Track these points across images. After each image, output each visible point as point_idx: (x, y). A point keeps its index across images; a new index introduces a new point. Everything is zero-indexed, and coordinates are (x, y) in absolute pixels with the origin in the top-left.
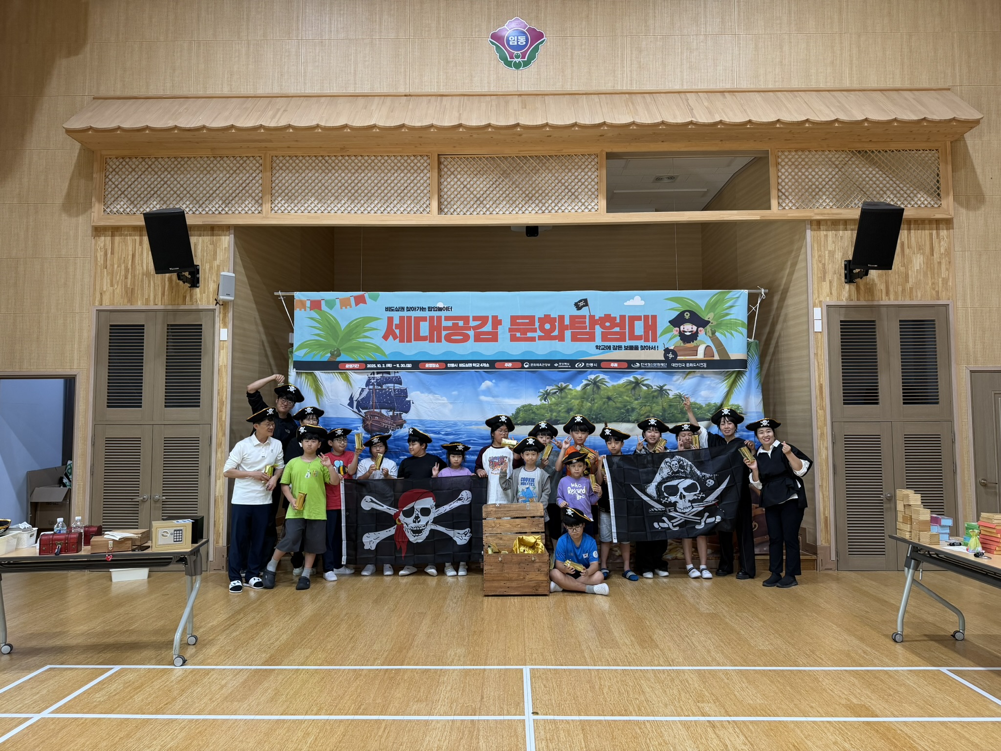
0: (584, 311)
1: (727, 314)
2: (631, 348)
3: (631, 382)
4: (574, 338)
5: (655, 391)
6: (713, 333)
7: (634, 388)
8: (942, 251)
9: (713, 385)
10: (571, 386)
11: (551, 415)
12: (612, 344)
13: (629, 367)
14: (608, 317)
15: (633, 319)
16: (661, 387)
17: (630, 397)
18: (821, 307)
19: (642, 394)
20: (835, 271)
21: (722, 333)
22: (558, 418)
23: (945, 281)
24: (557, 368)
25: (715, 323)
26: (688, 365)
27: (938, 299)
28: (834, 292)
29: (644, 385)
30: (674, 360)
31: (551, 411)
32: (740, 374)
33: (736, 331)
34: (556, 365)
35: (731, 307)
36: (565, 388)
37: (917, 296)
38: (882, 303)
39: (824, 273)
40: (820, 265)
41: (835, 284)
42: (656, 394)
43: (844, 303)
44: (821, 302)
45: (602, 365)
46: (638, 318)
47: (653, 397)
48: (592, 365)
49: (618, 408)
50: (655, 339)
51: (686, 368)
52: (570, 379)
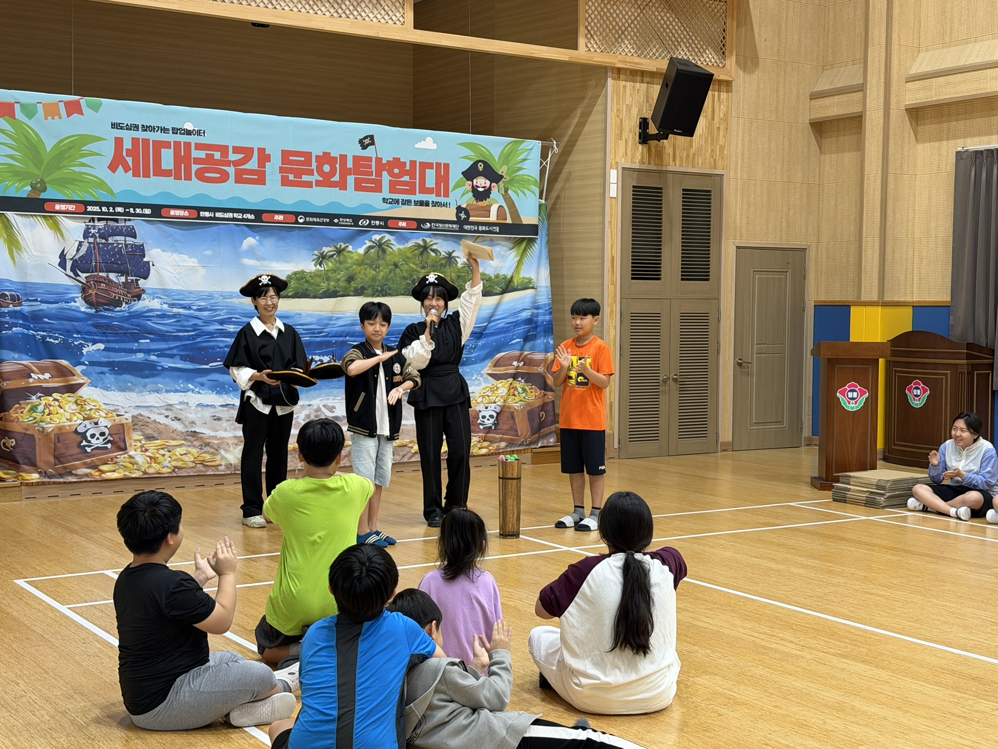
0: (370, 152)
1: (520, 169)
2: (422, 203)
3: (419, 246)
4: (358, 187)
5: (443, 258)
6: (506, 191)
7: (422, 254)
8: (722, 115)
9: (503, 253)
10: (350, 248)
11: (329, 284)
12: (401, 197)
13: (419, 228)
14: (396, 162)
15: (425, 166)
16: (450, 254)
17: (416, 265)
18: (617, 169)
19: (429, 261)
20: (631, 129)
21: (514, 191)
22: (337, 289)
23: (722, 148)
24: (337, 225)
25: (508, 179)
26: (480, 228)
27: (715, 168)
28: (629, 153)
29: (433, 250)
30: (467, 221)
31: (328, 279)
32: (531, 241)
33: (529, 190)
34: (336, 221)
35: (525, 160)
36: (344, 249)
37: (698, 164)
38: (670, 168)
39: (621, 130)
40: (618, 121)
41: (630, 144)
42: (444, 262)
43: (637, 166)
44: (617, 163)
45: (390, 223)
46: (430, 166)
47: (441, 265)
48: (377, 223)
49: (405, 278)
50: (447, 195)
51: (478, 231)
52: (350, 239)
